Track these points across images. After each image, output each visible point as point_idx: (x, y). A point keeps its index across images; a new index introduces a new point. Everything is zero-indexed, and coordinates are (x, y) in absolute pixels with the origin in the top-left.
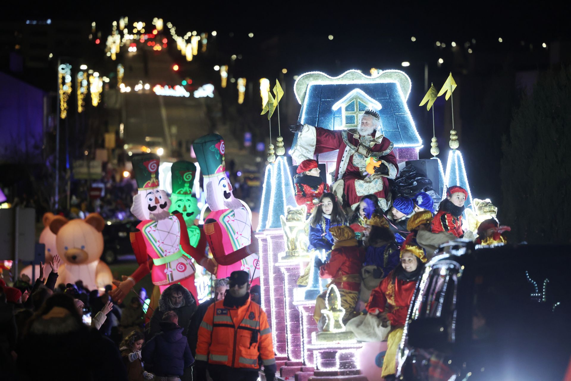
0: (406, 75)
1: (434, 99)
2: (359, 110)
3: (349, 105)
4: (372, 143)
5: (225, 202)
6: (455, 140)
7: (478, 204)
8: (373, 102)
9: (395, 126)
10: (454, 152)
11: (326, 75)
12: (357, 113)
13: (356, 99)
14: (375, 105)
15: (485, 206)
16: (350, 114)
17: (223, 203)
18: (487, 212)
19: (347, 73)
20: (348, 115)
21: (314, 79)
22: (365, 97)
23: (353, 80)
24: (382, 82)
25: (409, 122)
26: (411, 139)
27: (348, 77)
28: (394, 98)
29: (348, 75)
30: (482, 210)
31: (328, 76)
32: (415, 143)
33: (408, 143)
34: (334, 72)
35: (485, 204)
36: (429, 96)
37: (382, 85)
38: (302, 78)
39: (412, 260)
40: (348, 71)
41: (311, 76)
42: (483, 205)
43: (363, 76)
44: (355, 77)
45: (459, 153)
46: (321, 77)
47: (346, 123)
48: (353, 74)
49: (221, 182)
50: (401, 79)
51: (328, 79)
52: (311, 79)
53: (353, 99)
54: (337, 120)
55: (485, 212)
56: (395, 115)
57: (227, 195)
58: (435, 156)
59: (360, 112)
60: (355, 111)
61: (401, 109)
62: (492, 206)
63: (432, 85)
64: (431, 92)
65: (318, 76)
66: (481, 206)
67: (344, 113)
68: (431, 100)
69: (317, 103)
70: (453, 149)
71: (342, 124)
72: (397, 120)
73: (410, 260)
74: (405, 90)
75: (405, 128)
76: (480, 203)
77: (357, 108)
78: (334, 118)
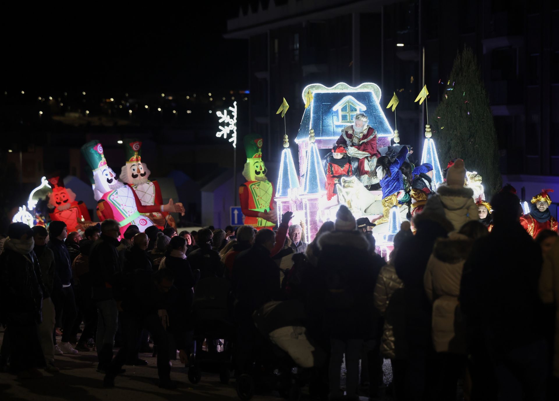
0: (377, 86)
1: (396, 104)
2: (351, 111)
3: (343, 108)
4: (361, 134)
5: (109, 186)
6: (430, 131)
7: (469, 175)
8: (360, 105)
9: (375, 122)
10: (429, 140)
11: (324, 86)
12: (349, 113)
13: (348, 103)
14: (361, 107)
15: (475, 177)
16: (344, 113)
17: (108, 187)
18: (477, 180)
19: (338, 85)
20: (343, 114)
21: (316, 89)
22: (355, 102)
23: (342, 90)
24: (362, 91)
25: (383, 119)
26: (386, 131)
27: (339, 87)
28: (371, 102)
29: (339, 86)
30: (473, 180)
31: (325, 87)
32: (389, 134)
33: (384, 134)
34: (329, 83)
35: (475, 175)
36: (393, 102)
37: (362, 93)
38: (308, 88)
39: (485, 212)
40: (339, 84)
41: (314, 87)
42: (474, 176)
43: (349, 87)
44: (344, 88)
45: (432, 140)
46: (321, 88)
47: (342, 120)
48: (342, 85)
49: (104, 173)
50: (374, 89)
51: (325, 89)
52: (314, 89)
53: (346, 103)
54: (335, 118)
55: (475, 181)
56: (374, 114)
57: (109, 181)
58: (397, 143)
59: (351, 112)
60: (348, 111)
61: (377, 110)
62: (480, 177)
63: (394, 93)
64: (394, 99)
65: (318, 87)
66: (472, 176)
67: (340, 113)
68: (395, 104)
69: (320, 106)
70: (427, 138)
71: (338, 121)
72: (375, 118)
73: (483, 211)
74: (378, 96)
75: (381, 123)
76: (471, 174)
77: (349, 109)
78: (333, 116)
